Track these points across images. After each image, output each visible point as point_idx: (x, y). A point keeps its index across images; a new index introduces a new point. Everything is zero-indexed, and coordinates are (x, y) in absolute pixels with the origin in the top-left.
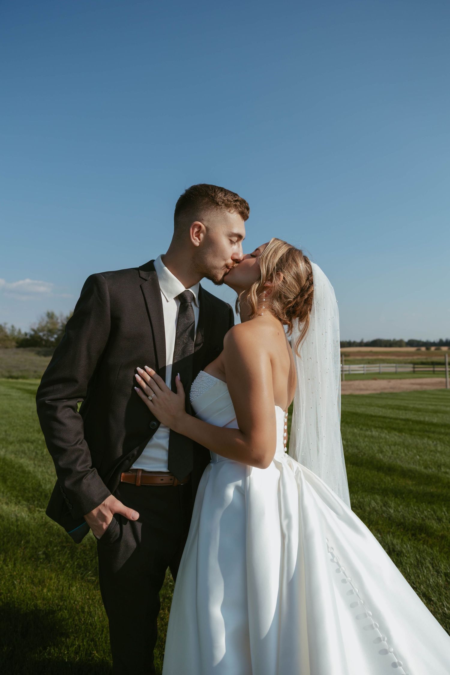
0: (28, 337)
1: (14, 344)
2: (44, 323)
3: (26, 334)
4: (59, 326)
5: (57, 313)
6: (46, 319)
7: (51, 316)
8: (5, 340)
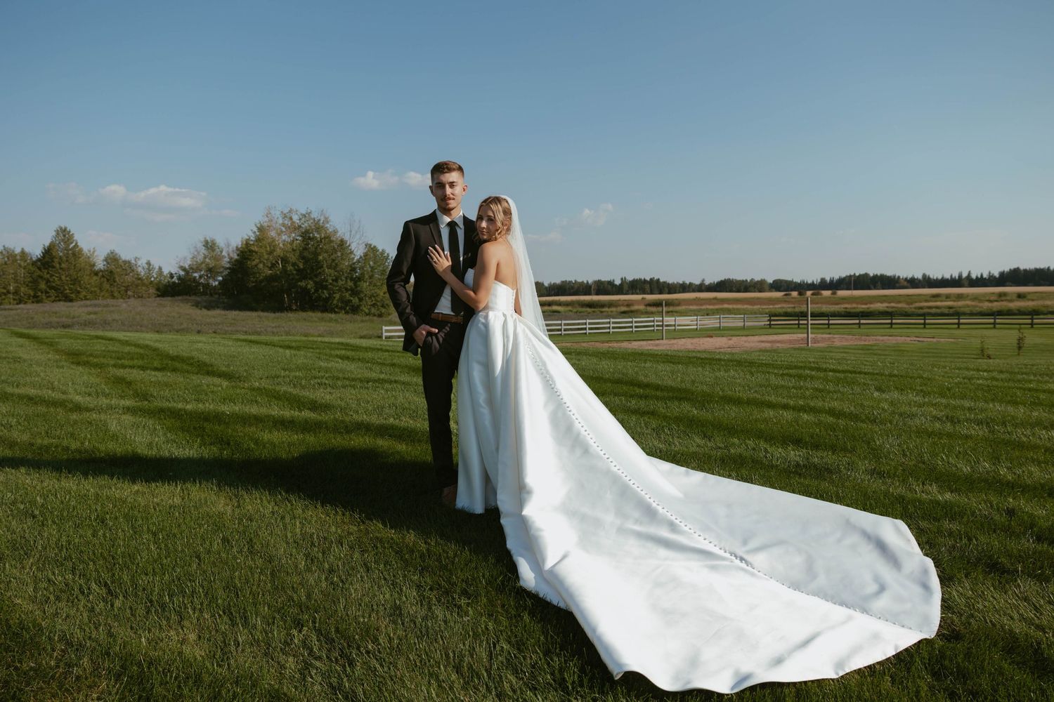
0: (175, 279)
1: (152, 291)
2: (200, 258)
3: (172, 276)
4: (225, 262)
5: (220, 242)
6: (203, 251)
7: (210, 246)
8: (137, 286)
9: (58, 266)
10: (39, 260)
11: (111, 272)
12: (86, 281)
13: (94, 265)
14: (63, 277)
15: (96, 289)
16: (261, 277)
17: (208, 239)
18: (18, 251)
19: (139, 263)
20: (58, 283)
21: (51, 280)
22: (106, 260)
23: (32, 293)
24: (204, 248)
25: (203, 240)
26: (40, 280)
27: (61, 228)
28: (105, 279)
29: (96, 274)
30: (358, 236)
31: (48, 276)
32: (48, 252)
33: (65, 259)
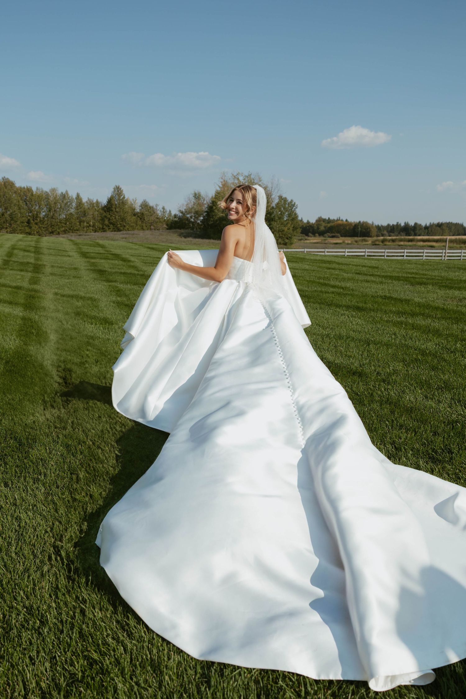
1: (165, 226)
2: (191, 205)
5: (203, 194)
6: (193, 200)
7: (197, 196)
8: (157, 223)
9: (114, 210)
10: (105, 206)
11: (143, 214)
12: (128, 219)
13: (135, 209)
14: (117, 217)
15: (134, 224)
16: (216, 218)
17: (196, 192)
18: (95, 201)
19: (158, 208)
20: (114, 220)
21: (111, 218)
22: (141, 206)
23: (101, 226)
24: (193, 198)
25: (193, 192)
26: (105, 219)
27: (116, 187)
28: (139, 218)
29: (135, 215)
30: (276, 191)
31: (109, 216)
32: (110, 201)
33: (118, 205)
